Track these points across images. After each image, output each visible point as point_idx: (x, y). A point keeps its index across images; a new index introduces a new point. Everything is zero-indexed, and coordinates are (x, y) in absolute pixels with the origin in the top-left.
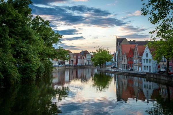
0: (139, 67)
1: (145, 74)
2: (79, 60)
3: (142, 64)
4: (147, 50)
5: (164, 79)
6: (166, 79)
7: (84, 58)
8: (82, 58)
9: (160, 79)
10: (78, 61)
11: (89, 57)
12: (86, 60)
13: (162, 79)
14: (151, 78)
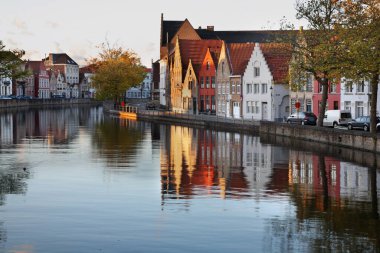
0: (232, 104)
1: (259, 124)
2: (43, 83)
3: (242, 96)
4: (257, 58)
5: (316, 139)
6: (323, 139)
7: (59, 76)
8: (53, 76)
9: (304, 139)
10: (41, 85)
11: (72, 74)
12: (64, 81)
13: (310, 140)
14: (276, 135)
